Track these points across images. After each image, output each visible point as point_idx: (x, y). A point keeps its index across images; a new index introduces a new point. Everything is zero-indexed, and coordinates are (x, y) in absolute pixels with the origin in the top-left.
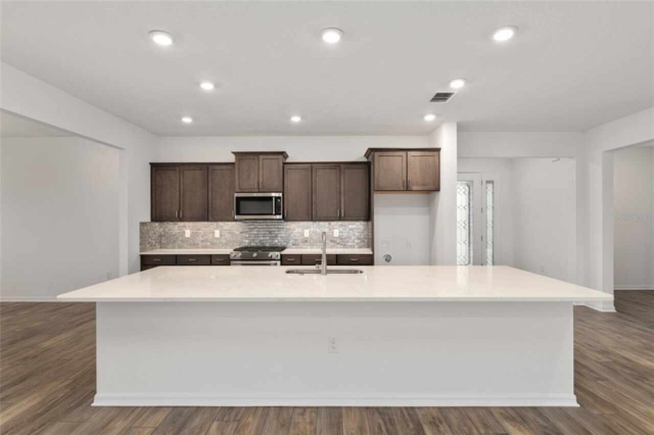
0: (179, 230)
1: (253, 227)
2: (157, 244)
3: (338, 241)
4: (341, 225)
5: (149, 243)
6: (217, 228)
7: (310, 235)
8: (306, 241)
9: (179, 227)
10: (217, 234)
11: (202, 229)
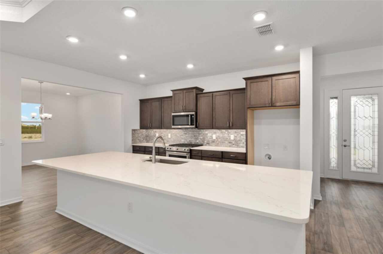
0: (154, 133)
1: (186, 132)
2: (144, 140)
3: (233, 143)
4: (236, 132)
5: (138, 140)
6: (169, 133)
7: (217, 138)
8: (214, 142)
9: (154, 132)
10: (169, 135)
11: (163, 133)
